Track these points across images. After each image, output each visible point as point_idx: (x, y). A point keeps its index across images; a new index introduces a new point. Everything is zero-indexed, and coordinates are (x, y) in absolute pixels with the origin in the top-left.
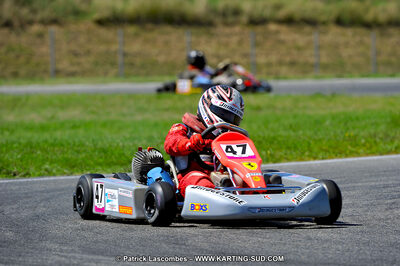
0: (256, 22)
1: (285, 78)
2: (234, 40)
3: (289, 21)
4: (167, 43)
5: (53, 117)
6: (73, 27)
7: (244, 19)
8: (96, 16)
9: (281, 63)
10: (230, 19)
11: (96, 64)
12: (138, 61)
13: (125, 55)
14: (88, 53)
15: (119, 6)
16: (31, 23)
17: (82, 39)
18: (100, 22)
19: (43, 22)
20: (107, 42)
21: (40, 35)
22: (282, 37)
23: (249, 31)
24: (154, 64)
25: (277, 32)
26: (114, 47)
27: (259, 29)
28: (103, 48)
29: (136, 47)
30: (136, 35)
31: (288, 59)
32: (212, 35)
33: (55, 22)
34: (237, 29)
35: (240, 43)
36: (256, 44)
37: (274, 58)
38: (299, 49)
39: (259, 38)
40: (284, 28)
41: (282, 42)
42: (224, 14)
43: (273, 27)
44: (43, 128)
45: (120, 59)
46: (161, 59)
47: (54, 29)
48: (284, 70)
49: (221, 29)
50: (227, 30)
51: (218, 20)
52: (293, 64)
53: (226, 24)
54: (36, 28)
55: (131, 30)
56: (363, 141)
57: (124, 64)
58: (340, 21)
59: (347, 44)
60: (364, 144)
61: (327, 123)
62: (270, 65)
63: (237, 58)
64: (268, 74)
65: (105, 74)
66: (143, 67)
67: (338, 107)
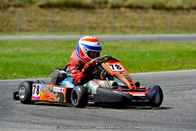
0: (115, 7)
1: (128, 34)
2: (105, 15)
3: (130, 7)
4: (72, 16)
5: (18, 51)
6: (29, 9)
7: (109, 5)
8: (40, 3)
9: (126, 27)
10: (103, 6)
11: (39, 26)
12: (59, 25)
13: (53, 22)
14: (36, 21)
16: (9, 6)
17: (33, 14)
18: (42, 7)
19: (15, 6)
20: (45, 16)
21: (13, 12)
22: (127, 14)
23: (111, 11)
24: (67, 26)
25: (125, 12)
26: (48, 18)
27: (116, 10)
28: (42, 18)
29: (58, 18)
30: (58, 13)
31: (129, 25)
32: (94, 13)
33: (20, 6)
34: (106, 10)
35: (107, 17)
36: (115, 18)
37: (123, 24)
38: (135, 20)
39: (116, 15)
40: (128, 10)
41: (127, 17)
42: (100, 3)
43: (123, 9)
44: (14, 56)
45: (50, 24)
46: (70, 24)
47: (19, 9)
48: (128, 30)
49: (98, 10)
50: (101, 11)
51: (97, 6)
52: (132, 27)
53: (101, 8)
54: (11, 9)
55: (56, 10)
56: (164, 64)
57: (53, 26)
58: (154, 7)
59: (157, 18)
60: (165, 65)
61: (147, 55)
62: (121, 27)
63: (106, 24)
64: (121, 32)
65: (44, 31)
66: (61, 27)
67: (153, 48)
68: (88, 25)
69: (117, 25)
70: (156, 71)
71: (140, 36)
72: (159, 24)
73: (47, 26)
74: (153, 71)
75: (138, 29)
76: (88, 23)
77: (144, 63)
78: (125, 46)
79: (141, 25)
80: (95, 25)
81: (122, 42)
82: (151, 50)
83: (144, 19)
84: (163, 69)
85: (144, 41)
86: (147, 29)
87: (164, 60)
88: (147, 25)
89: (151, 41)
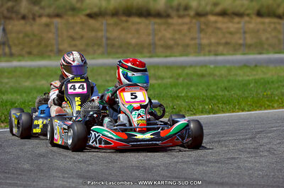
0: (199, 15)
1: (222, 54)
2: (186, 27)
3: (223, 14)
4: (137, 31)
6: (71, 20)
7: (192, 13)
8: (88, 12)
9: (218, 44)
10: (182, 13)
11: (87, 45)
12: (117, 43)
13: (108, 39)
14: (82, 37)
15: (104, 4)
16: (40, 16)
17: (77, 28)
18: (90, 16)
19: (49, 16)
21: (47, 25)
22: (219, 25)
23: (194, 21)
24: (130, 44)
25: (216, 22)
26: (100, 34)
27: (203, 19)
28: (92, 34)
29: (115, 33)
30: (116, 24)
31: (223, 41)
32: (169, 25)
33: (58, 16)
34: (187, 20)
35: (189, 29)
36: (201, 31)
37: (213, 40)
38: (231, 33)
39: (203, 27)
40: (220, 19)
41: (218, 29)
42: (178, 10)
43: (212, 18)
45: (104, 41)
46: (133, 41)
47: (57, 20)
48: (221, 48)
49: (175, 20)
50: (180, 21)
51: (173, 13)
52: (227, 44)
53: (180, 17)
54: (44, 20)
55: (112, 21)
56: (276, 98)
57: (107, 45)
58: (259, 14)
59: (265, 30)
60: (277, 101)
61: (251, 85)
62: (210, 45)
63: (187, 41)
64: (210, 52)
65: (94, 52)
66: (120, 47)
67: (259, 74)
68: (162, 43)
69: (205, 41)
70: (265, 109)
71: (239, 57)
72: (267, 39)
73: (99, 45)
74: (261, 110)
75: (236, 48)
76: (160, 39)
77: (247, 98)
78: (217, 73)
79: (241, 42)
80: (171, 42)
81: (212, 66)
82: (257, 77)
83: (245, 33)
84: (275, 105)
85: (246, 65)
86: (250, 46)
87: (276, 93)
88: (249, 41)
89: (257, 65)
